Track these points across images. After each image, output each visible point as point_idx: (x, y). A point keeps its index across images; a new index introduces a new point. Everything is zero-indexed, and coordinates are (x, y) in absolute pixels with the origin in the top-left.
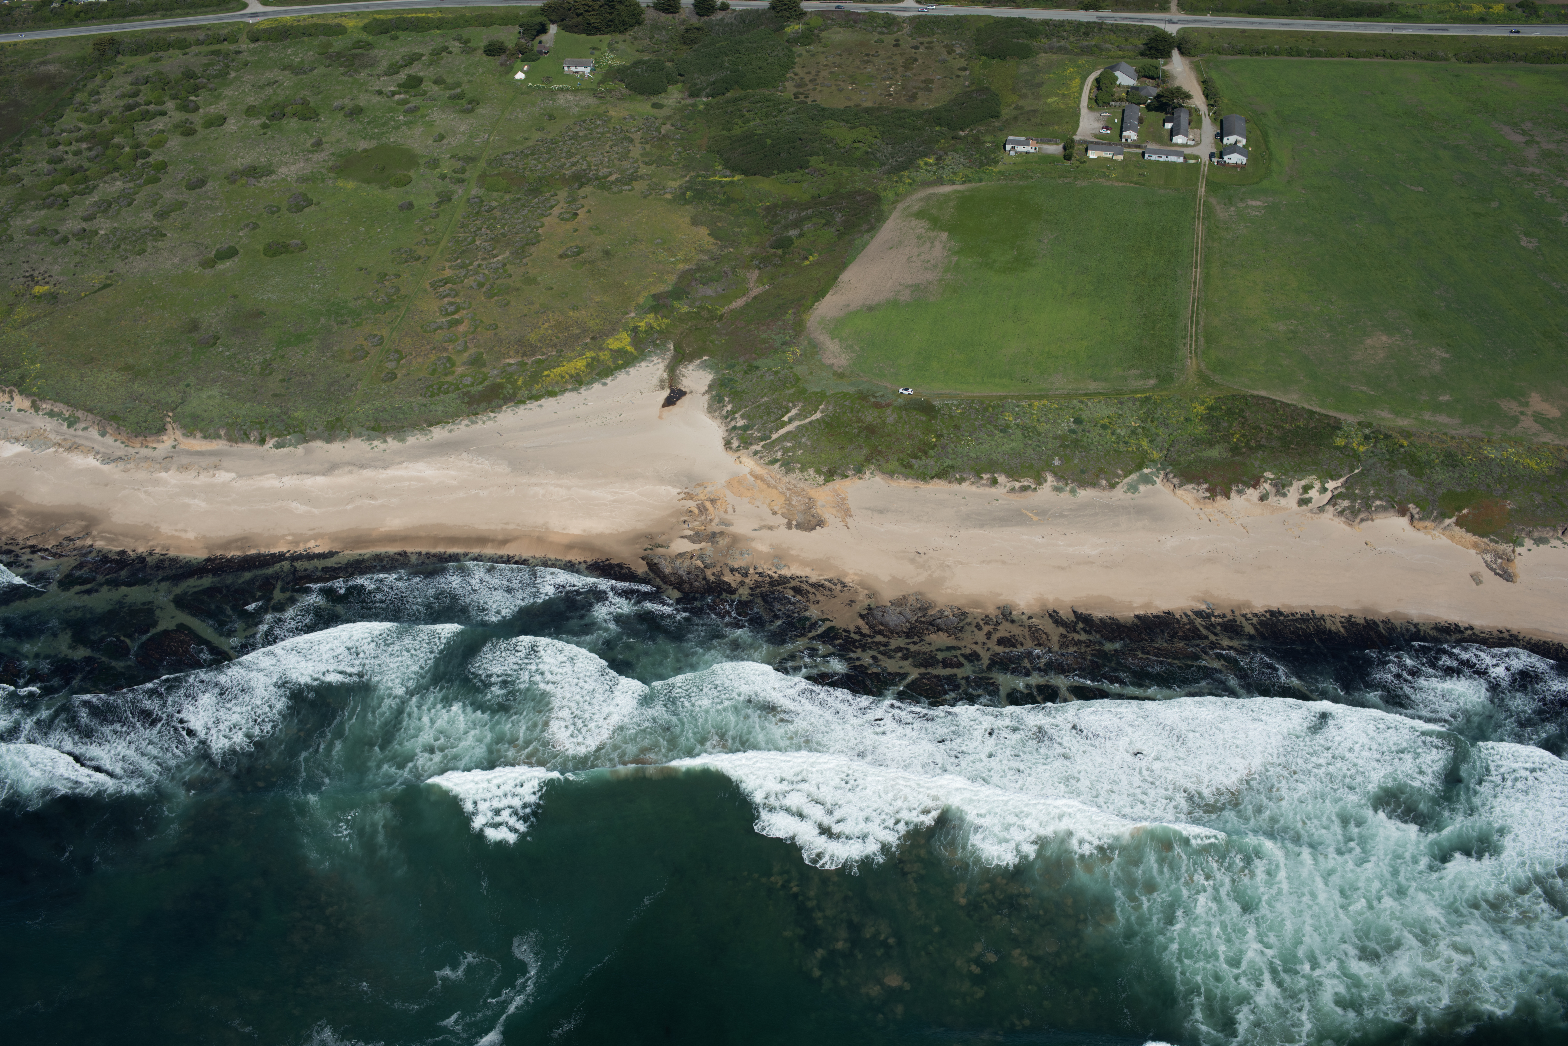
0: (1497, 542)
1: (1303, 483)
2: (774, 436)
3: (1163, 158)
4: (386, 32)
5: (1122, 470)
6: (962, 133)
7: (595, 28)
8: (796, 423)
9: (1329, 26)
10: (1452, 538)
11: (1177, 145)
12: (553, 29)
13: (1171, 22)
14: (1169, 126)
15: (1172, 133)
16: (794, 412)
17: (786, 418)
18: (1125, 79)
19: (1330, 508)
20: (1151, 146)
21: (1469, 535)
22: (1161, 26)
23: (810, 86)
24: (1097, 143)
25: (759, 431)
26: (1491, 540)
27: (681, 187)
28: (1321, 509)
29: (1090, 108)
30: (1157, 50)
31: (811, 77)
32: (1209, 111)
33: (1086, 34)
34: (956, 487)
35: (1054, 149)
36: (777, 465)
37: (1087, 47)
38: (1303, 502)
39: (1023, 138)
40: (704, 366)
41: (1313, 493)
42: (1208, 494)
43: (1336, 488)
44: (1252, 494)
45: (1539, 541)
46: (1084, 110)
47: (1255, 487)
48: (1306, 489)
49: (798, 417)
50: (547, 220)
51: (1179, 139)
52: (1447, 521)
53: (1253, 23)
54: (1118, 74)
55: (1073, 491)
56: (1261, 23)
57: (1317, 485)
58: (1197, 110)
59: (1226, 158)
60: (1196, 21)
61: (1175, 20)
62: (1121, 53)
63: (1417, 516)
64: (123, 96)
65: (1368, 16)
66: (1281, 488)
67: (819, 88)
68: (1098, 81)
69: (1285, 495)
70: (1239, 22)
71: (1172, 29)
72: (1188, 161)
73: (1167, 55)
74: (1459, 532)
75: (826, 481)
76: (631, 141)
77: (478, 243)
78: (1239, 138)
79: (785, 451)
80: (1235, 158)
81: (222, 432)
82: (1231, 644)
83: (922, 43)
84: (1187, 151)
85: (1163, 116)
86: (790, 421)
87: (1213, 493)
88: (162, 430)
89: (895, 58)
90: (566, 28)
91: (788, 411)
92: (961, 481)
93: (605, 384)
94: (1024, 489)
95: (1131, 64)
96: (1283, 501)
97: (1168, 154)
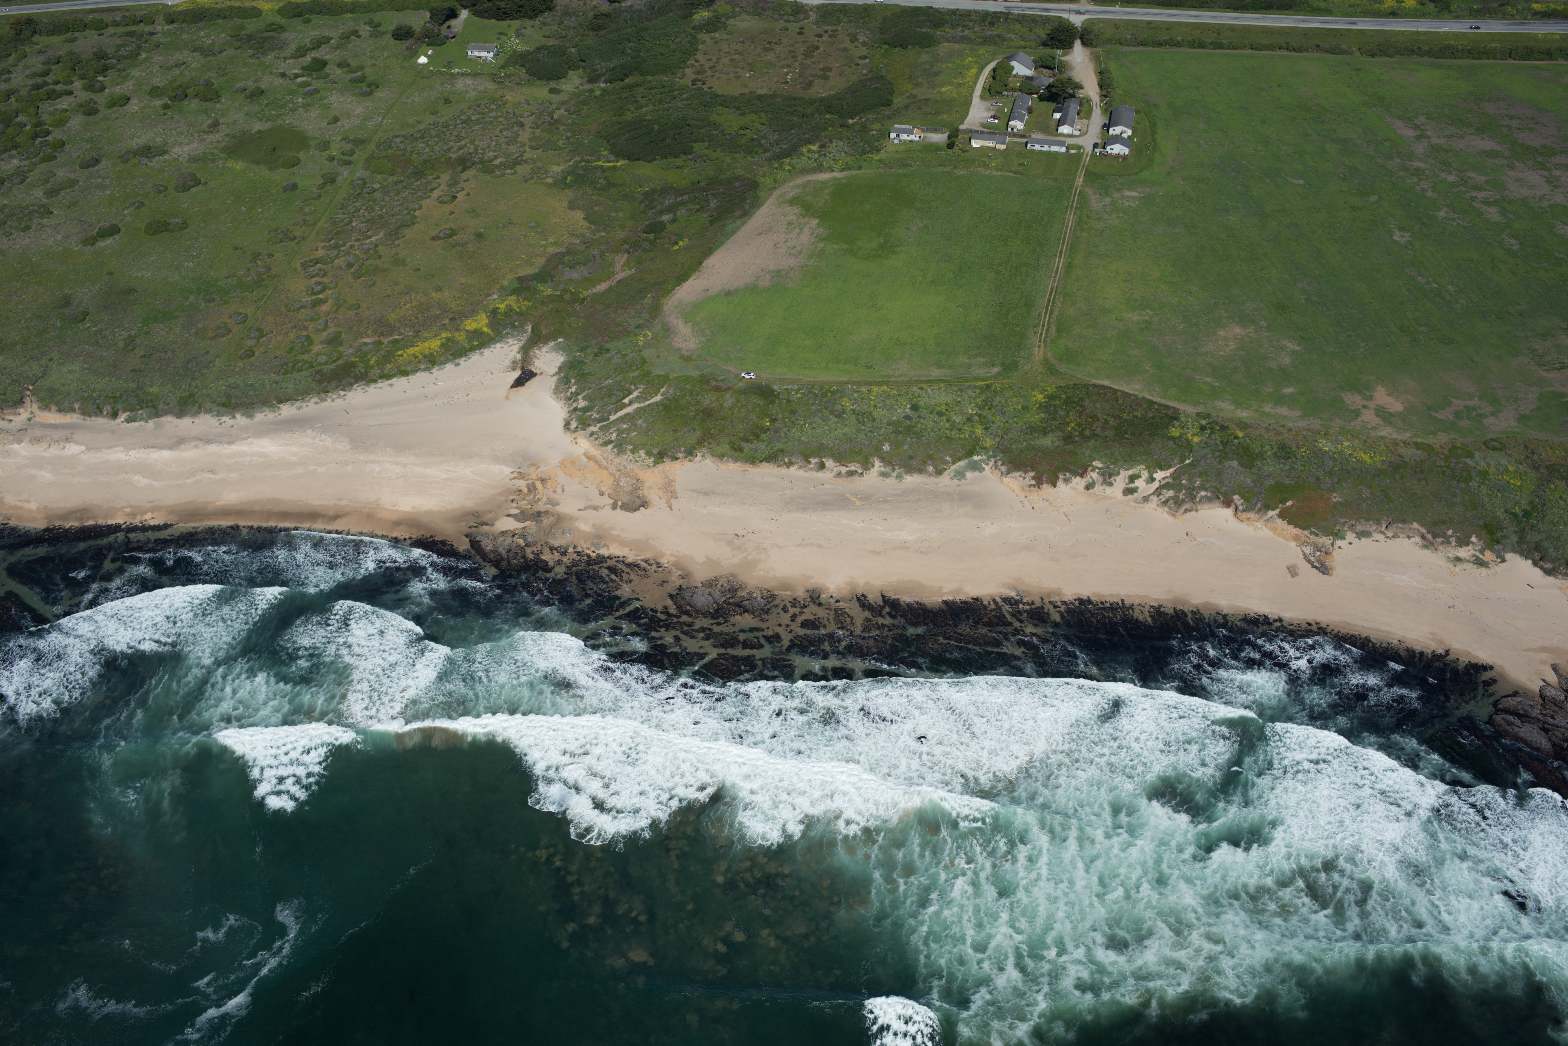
0: (1317, 535)
1: (1130, 472)
2: (613, 418)
3: (1046, 148)
4: (300, 15)
5: (951, 456)
6: (851, 121)
7: (504, 13)
8: (636, 406)
9: (1236, 18)
10: (1274, 530)
11: (1062, 135)
12: (464, 14)
13: (1078, 12)
14: (1057, 116)
15: (1060, 123)
16: (635, 394)
17: (626, 401)
18: (1021, 69)
19: (1155, 499)
20: (1036, 136)
21: (1291, 527)
22: (1065, 16)
23: (709, 73)
24: (982, 132)
25: (598, 412)
26: (1312, 533)
27: (563, 171)
28: (1146, 499)
29: (982, 97)
30: (1060, 41)
31: (711, 64)
32: (1101, 101)
33: (992, 24)
34: (784, 471)
35: (939, 138)
36: (610, 446)
37: (990, 37)
38: (1129, 491)
39: (908, 127)
40: (558, 348)
41: (1140, 483)
42: (1033, 482)
43: (1164, 479)
44: (1079, 483)
45: (1361, 535)
46: (976, 99)
47: (1082, 476)
48: (1132, 478)
49: (638, 399)
50: (425, 203)
51: (1065, 129)
52: (1271, 513)
53: (1160, 14)
54: (1014, 63)
55: (899, 477)
56: (1169, 15)
57: (1145, 475)
58: (1089, 101)
59: (1108, 148)
60: (1103, 12)
61: (1082, 10)
62: (1023, 43)
63: (1240, 508)
64: (34, 75)
65: (1278, 9)
66: (1108, 477)
67: (717, 75)
68: (994, 70)
69: (1111, 484)
70: (1147, 14)
71: (1077, 20)
72: (1071, 151)
73: (1067, 45)
74: (1281, 524)
75: (656, 463)
76: (522, 125)
77: (354, 224)
78: (1125, 129)
79: (620, 432)
80: (1117, 149)
81: (77, 406)
82: (1034, 631)
83: (826, 32)
84: (1069, 141)
85: (1053, 105)
86: (631, 403)
87: (1039, 482)
88: (20, 402)
89: (797, 46)
90: (477, 14)
91: (630, 393)
92: (790, 464)
93: (458, 365)
94: (851, 474)
95: (1030, 54)
96: (1109, 490)
97: (1050, 144)
